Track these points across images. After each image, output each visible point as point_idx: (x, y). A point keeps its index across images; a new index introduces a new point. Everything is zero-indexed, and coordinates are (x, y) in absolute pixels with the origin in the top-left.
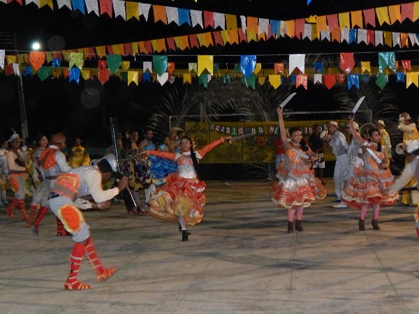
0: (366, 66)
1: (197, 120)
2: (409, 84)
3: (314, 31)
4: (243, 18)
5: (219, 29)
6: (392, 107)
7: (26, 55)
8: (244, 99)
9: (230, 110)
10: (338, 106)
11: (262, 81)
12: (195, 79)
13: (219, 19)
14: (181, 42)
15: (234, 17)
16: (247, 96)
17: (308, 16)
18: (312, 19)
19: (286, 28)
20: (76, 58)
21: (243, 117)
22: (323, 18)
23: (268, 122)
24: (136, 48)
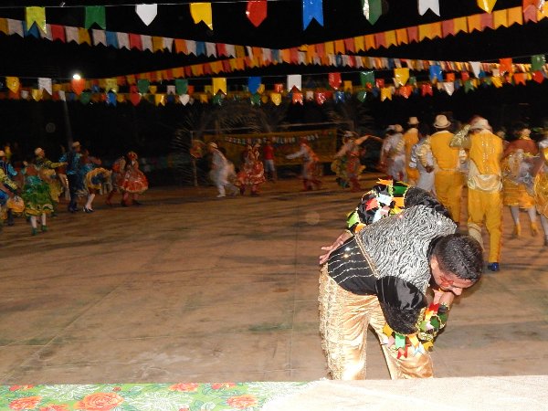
0: (348, 84)
1: (213, 134)
2: (384, 98)
3: (307, 57)
4: (249, 48)
5: (231, 57)
6: (369, 118)
7: (68, 84)
8: (251, 115)
9: (239, 125)
10: (326, 118)
11: (265, 100)
12: (211, 99)
13: (230, 49)
14: (197, 70)
15: (242, 48)
16: (253, 113)
17: (300, 46)
18: (304, 48)
19: (284, 55)
20: (111, 84)
21: (251, 130)
22: (312, 47)
23: (271, 133)
24: (160, 75)
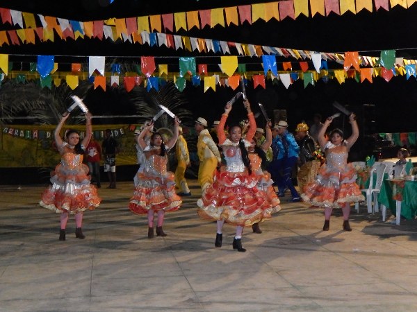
0: (164, 69)
2: (206, 88)
3: (115, 33)
4: (42, 17)
5: (18, 27)
8: (39, 102)
9: (24, 113)
10: (134, 110)
11: (57, 83)
13: (15, 17)
15: (31, 15)
16: (41, 99)
17: (108, 19)
18: (111, 21)
19: (87, 29)
21: (38, 120)
22: (122, 21)
